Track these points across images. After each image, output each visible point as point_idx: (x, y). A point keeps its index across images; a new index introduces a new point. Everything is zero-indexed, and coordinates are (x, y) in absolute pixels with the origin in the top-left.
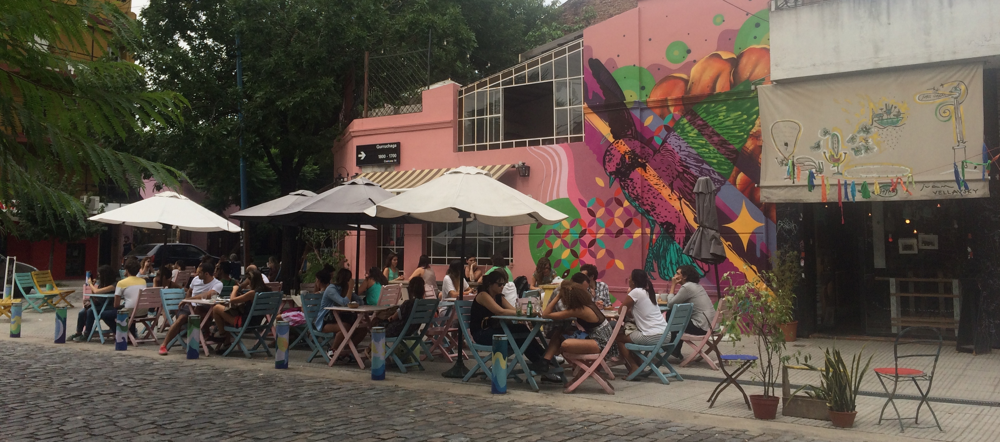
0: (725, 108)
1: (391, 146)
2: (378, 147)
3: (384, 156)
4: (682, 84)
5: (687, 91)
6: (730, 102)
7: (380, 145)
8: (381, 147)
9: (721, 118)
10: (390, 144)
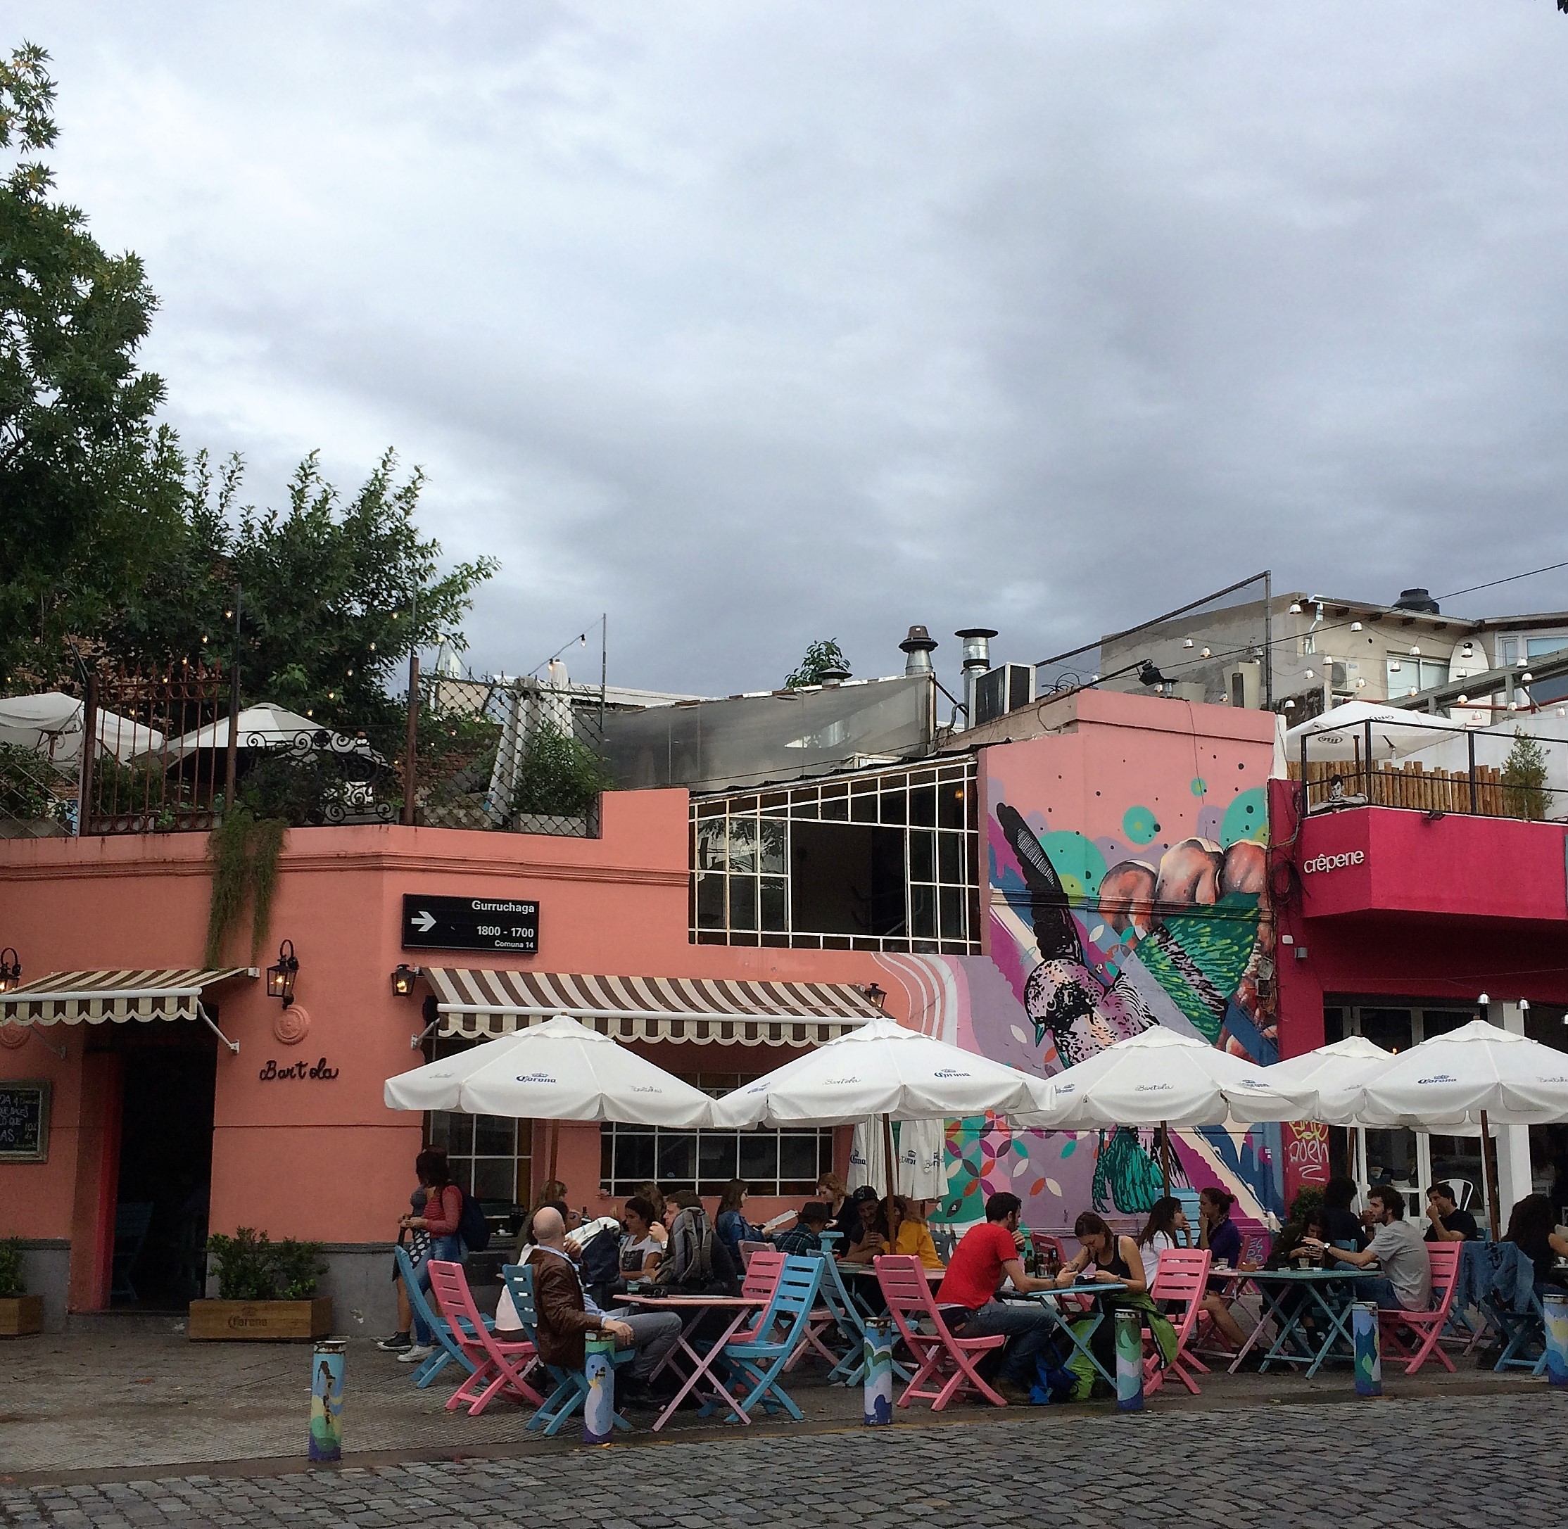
0: (1208, 929)
1: (519, 908)
2: (476, 906)
3: (496, 931)
4: (1147, 880)
5: (1156, 893)
6: (1215, 921)
7: (483, 901)
8: (487, 907)
9: (1204, 945)
10: (515, 903)
